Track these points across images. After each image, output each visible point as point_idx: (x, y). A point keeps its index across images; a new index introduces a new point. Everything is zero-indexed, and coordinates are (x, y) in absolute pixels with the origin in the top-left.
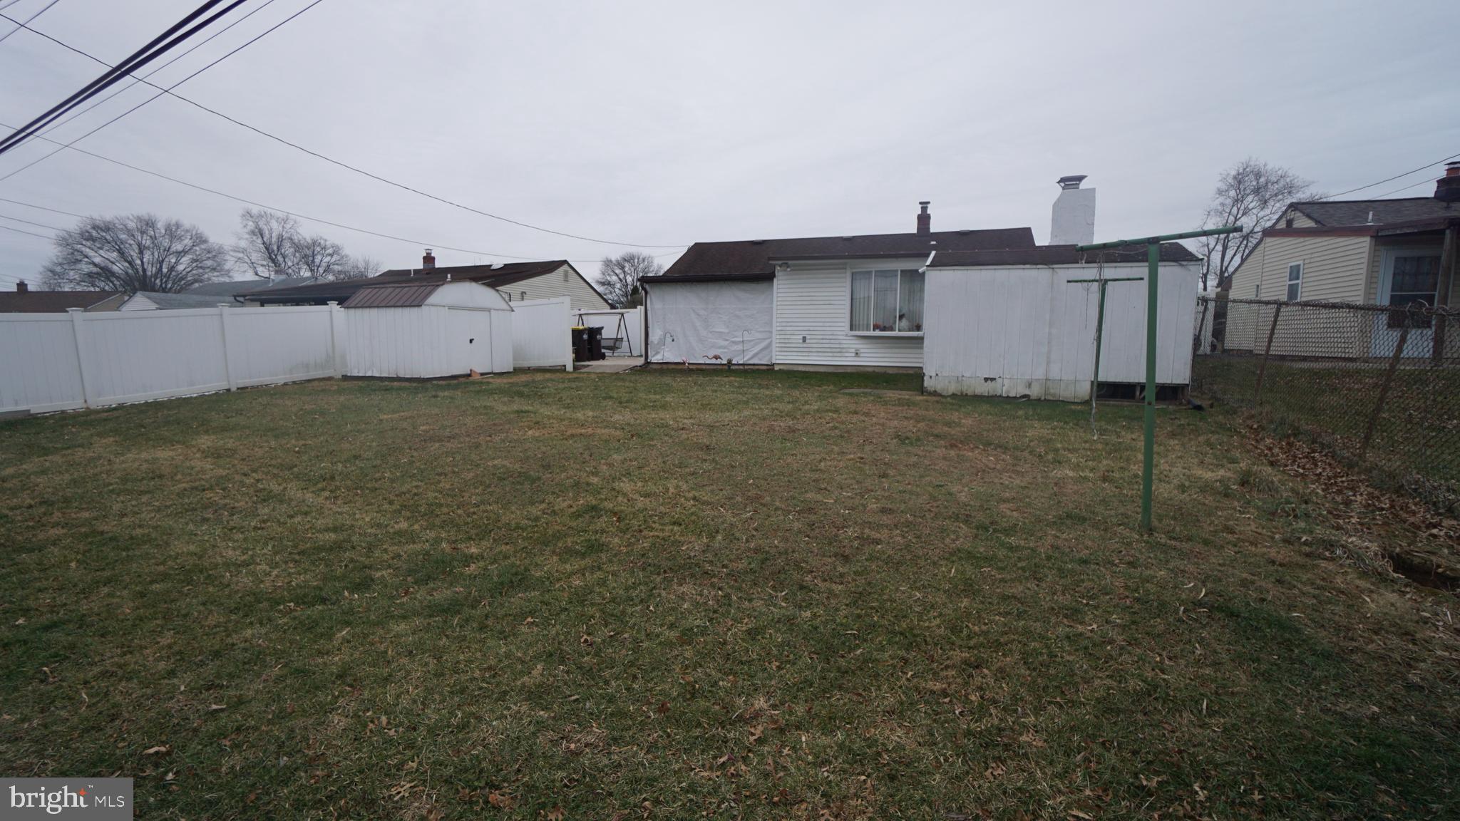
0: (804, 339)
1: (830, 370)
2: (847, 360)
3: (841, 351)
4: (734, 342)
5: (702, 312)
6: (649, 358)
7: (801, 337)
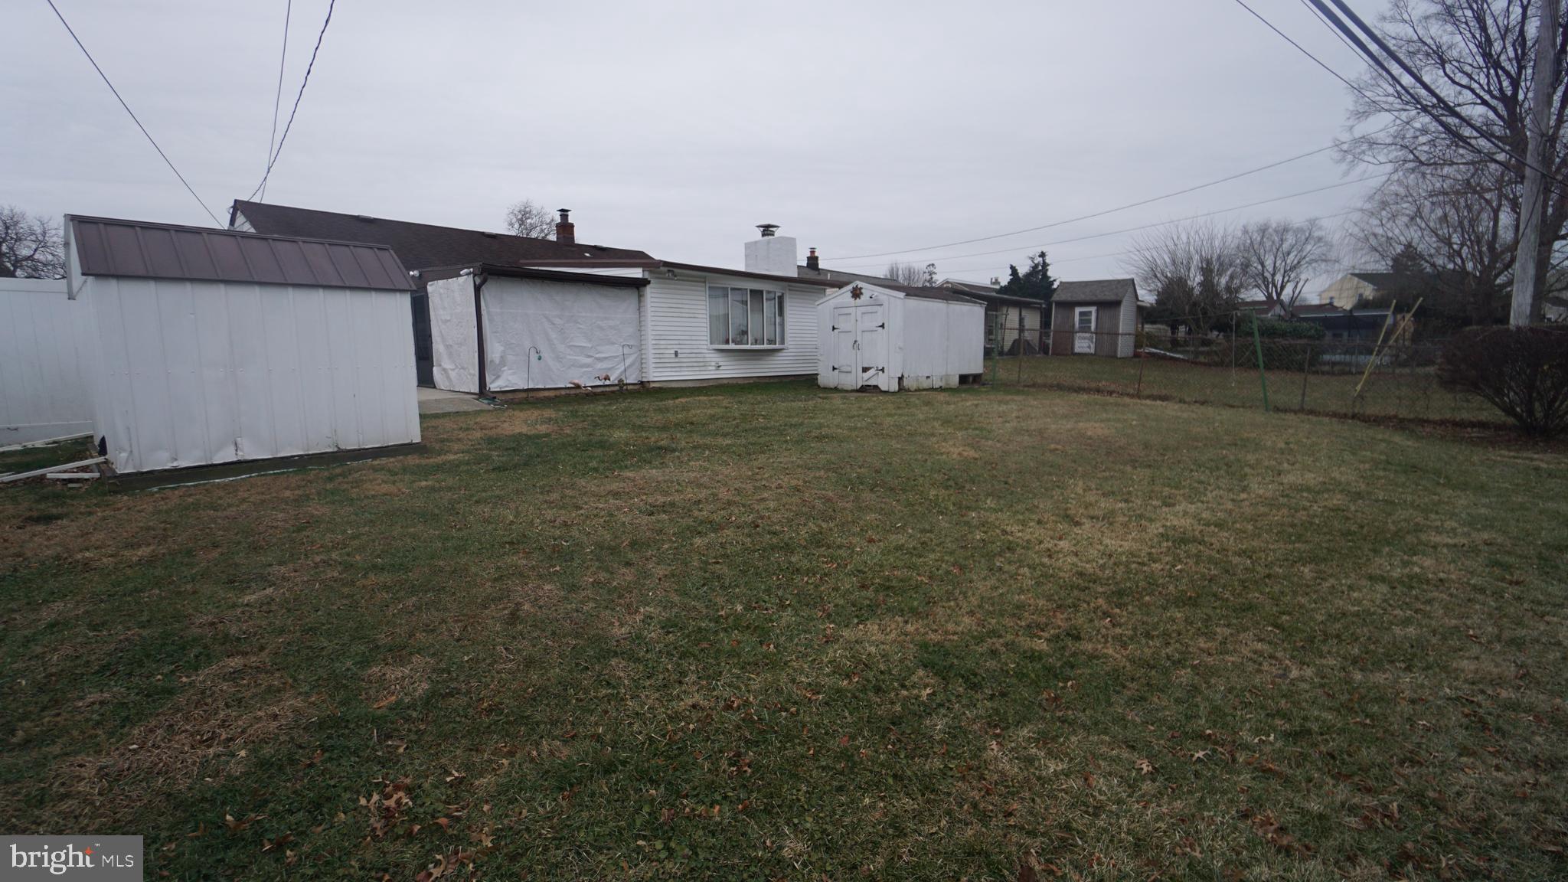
0: (676, 353)
1: (698, 385)
2: (710, 374)
3: (705, 365)
4: (599, 359)
5: (557, 321)
6: (488, 385)
7: (673, 351)
